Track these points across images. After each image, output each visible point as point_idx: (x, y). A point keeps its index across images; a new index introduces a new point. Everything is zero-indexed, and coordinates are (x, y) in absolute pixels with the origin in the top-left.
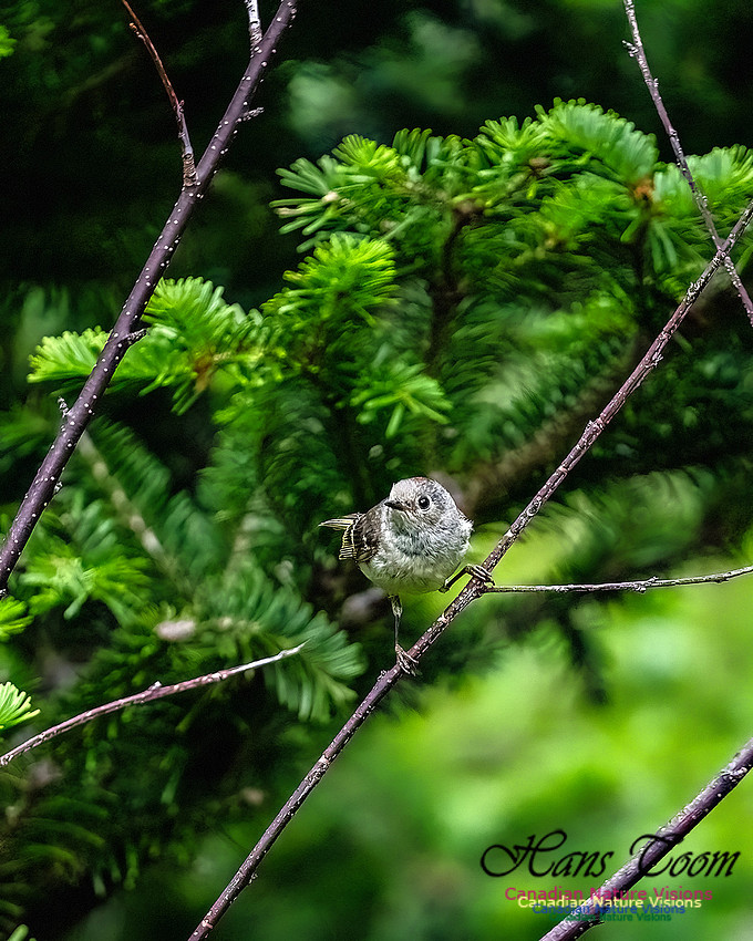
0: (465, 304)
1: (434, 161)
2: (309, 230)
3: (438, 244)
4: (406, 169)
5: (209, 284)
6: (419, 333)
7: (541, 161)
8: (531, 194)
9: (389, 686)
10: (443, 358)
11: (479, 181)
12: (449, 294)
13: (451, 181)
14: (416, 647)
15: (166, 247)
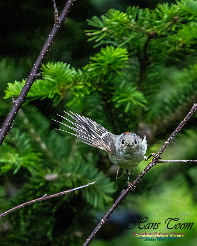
0: (152, 65)
1: (140, 17)
2: (97, 40)
3: (142, 45)
4: (131, 20)
5: (65, 64)
6: (135, 76)
7: (177, 17)
8: (173, 29)
9: (125, 195)
10: (144, 84)
11: (156, 24)
12: (146, 62)
13: (146, 24)
14: (135, 182)
15: (49, 44)
